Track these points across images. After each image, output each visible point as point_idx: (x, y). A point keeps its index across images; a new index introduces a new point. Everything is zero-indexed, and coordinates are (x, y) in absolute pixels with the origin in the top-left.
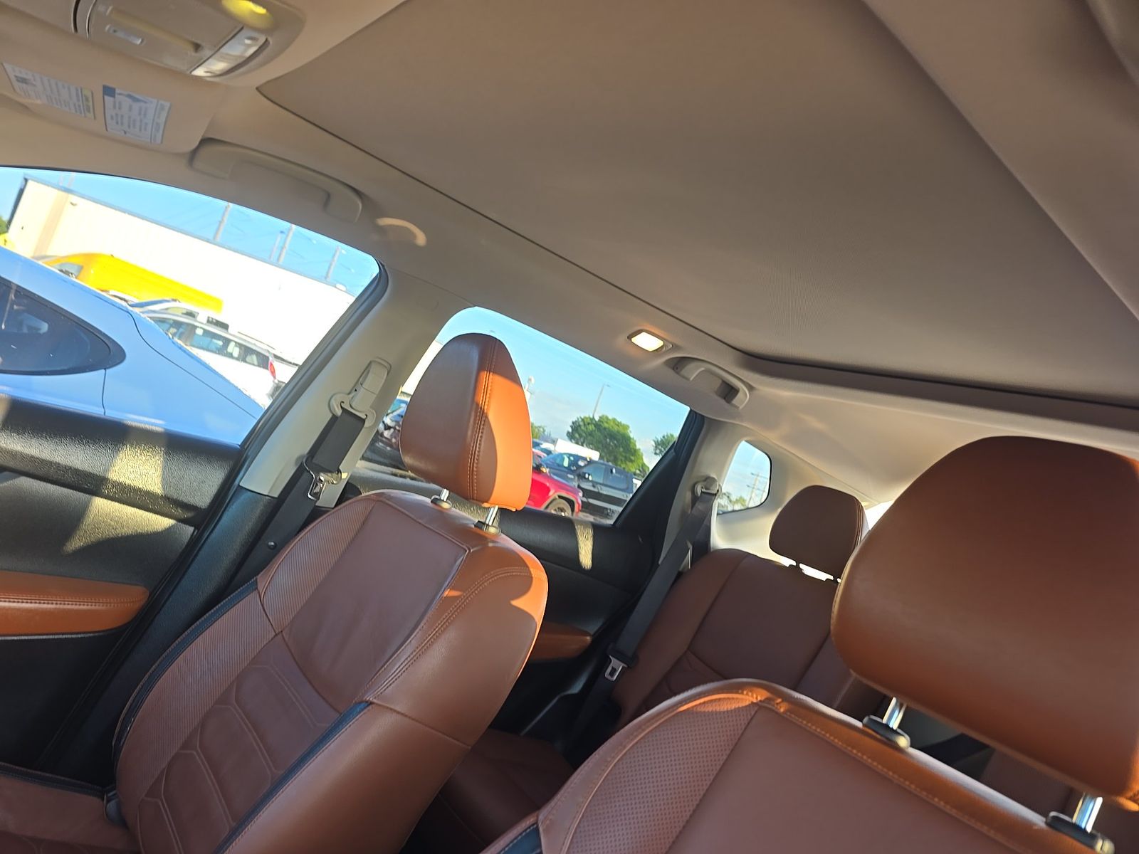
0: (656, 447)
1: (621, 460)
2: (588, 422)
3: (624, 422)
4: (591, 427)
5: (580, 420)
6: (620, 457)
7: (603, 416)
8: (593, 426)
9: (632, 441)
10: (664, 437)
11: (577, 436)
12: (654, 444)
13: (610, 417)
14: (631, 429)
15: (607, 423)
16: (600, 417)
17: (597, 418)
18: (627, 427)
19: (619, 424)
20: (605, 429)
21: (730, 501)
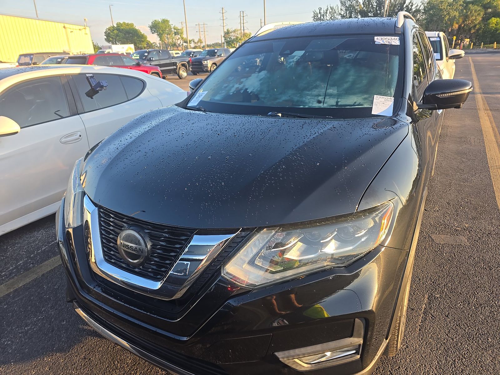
0: (151, 30)
1: (138, 43)
2: (112, 29)
3: (130, 22)
4: (115, 32)
5: (107, 30)
6: (138, 42)
7: (118, 23)
8: (116, 31)
9: (138, 31)
10: (152, 23)
11: (111, 39)
12: (149, 28)
13: (122, 23)
14: (135, 25)
15: (122, 26)
16: (117, 24)
17: (115, 26)
18: (132, 25)
19: (128, 25)
20: (123, 30)
21: (195, 43)
